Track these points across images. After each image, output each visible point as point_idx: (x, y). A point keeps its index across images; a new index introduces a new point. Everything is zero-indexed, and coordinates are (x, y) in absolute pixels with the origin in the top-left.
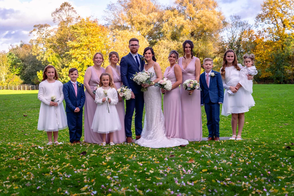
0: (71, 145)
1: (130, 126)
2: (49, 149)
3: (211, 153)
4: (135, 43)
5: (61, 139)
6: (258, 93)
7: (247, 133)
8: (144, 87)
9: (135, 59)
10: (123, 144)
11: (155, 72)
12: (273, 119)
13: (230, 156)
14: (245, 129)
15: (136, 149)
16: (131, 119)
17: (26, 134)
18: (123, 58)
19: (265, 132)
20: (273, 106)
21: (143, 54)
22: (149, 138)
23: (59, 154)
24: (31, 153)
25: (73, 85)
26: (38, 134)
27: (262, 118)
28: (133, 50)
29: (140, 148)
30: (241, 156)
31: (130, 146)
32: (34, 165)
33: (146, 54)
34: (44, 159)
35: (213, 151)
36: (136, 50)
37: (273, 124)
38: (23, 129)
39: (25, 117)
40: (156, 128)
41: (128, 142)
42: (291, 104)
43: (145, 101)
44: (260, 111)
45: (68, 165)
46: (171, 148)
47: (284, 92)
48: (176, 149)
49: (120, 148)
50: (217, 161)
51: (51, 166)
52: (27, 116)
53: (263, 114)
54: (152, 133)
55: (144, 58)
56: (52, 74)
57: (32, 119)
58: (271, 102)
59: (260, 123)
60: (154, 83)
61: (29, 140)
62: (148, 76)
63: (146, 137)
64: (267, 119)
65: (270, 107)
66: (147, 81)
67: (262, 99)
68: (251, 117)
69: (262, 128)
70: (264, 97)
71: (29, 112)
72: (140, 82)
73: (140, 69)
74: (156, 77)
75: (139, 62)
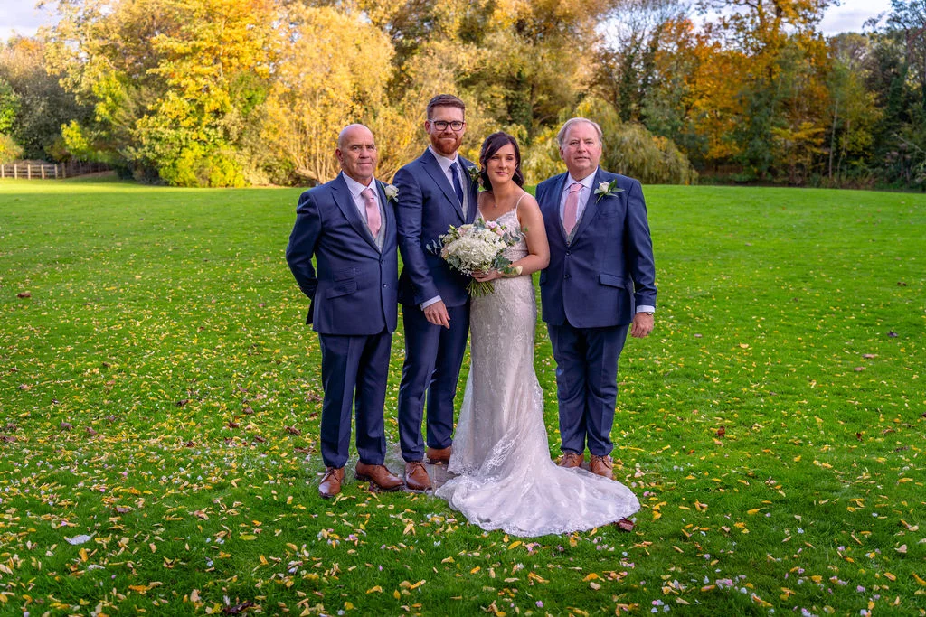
6: (730, 220)
8: (480, 280)
9: (449, 177)
12: (818, 332)
17: (25, 386)
19: (818, 391)
20: (795, 275)
22: (487, 471)
26: (66, 385)
27: (783, 325)
28: (443, 141)
33: (498, 158)
36: (453, 141)
37: (828, 353)
38: (14, 357)
39: (22, 301)
42: (844, 266)
44: (765, 296)
47: (801, 216)
52: (29, 296)
53: (780, 309)
54: (498, 451)
57: (46, 310)
58: (782, 258)
59: (785, 349)
60: (519, 269)
61: (37, 416)
64: (800, 331)
65: (786, 280)
66: (497, 261)
67: (749, 244)
68: (747, 321)
69: (801, 371)
70: (752, 236)
71: (37, 279)
72: (469, 264)
73: (465, 215)
74: (524, 249)
75: (462, 187)
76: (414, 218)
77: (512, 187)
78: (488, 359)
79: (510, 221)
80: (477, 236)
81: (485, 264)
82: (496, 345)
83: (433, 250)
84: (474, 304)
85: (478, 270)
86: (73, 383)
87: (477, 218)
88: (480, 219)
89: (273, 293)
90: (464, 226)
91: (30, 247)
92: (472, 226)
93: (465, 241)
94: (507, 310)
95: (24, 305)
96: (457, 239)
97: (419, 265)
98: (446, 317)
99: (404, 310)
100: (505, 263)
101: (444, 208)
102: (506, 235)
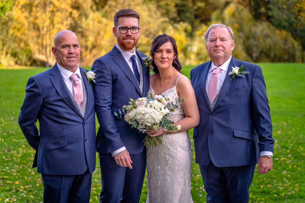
9: (130, 64)
28: (124, 40)
36: (132, 41)
66: (163, 122)
72: (144, 125)
73: (141, 90)
74: (182, 113)
75: (139, 71)
76: (106, 93)
77: (172, 71)
78: (159, 190)
79: (172, 95)
80: (149, 105)
81: (155, 124)
82: (165, 180)
83: (119, 116)
84: (148, 152)
85: (150, 128)
87: (150, 92)
88: (151, 94)
89: (15, 142)
90: (140, 99)
92: (146, 98)
93: (141, 109)
94: (172, 156)
96: (135, 108)
97: (110, 126)
98: (129, 161)
99: (100, 156)
100: (168, 123)
101: (127, 86)
102: (169, 104)
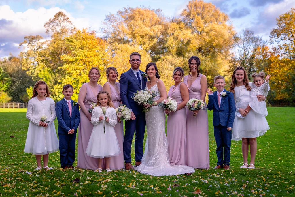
0: (63, 171)
1: (130, 151)
2: (38, 174)
3: (220, 183)
4: (136, 57)
5: (52, 164)
6: (273, 117)
7: (260, 161)
8: (146, 107)
9: (136, 76)
10: (121, 170)
11: (159, 90)
12: (289, 146)
13: (242, 186)
14: (258, 156)
15: (135, 177)
16: (131, 142)
17: (13, 157)
18: (123, 74)
19: (281, 160)
20: (290, 131)
21: (145, 70)
22: (150, 165)
23: (49, 181)
24: (17, 179)
25: (67, 103)
26: (26, 157)
27: (277, 144)
28: (134, 65)
29: (140, 175)
30: (253, 187)
31: (129, 173)
32: (21, 192)
33: (149, 70)
34: (32, 186)
35: (223, 180)
36: (137, 65)
37: (290, 151)
38: (9, 151)
39: (11, 138)
40: (158, 154)
41: (127, 168)
43: (147, 123)
44: (275, 137)
45: (58, 193)
46: (175, 177)
48: (181, 177)
49: (117, 175)
50: (227, 192)
51: (39, 194)
52: (14, 137)
53: (279, 140)
54: (154, 159)
55: (146, 74)
56: (43, 91)
57: (19, 140)
58: (287, 127)
59: (274, 150)
60: (156, 103)
61: (16, 165)
62: (150, 95)
63: (147, 163)
64: (282, 146)
65: (286, 133)
67: (277, 123)
68: (265, 143)
69: (277, 156)
70: (279, 121)
71: (17, 133)
73: (142, 87)
74: (160, 96)
75: (141, 79)
86: (28, 157)
91: (15, 124)
94: (156, 115)
95: (12, 139)
